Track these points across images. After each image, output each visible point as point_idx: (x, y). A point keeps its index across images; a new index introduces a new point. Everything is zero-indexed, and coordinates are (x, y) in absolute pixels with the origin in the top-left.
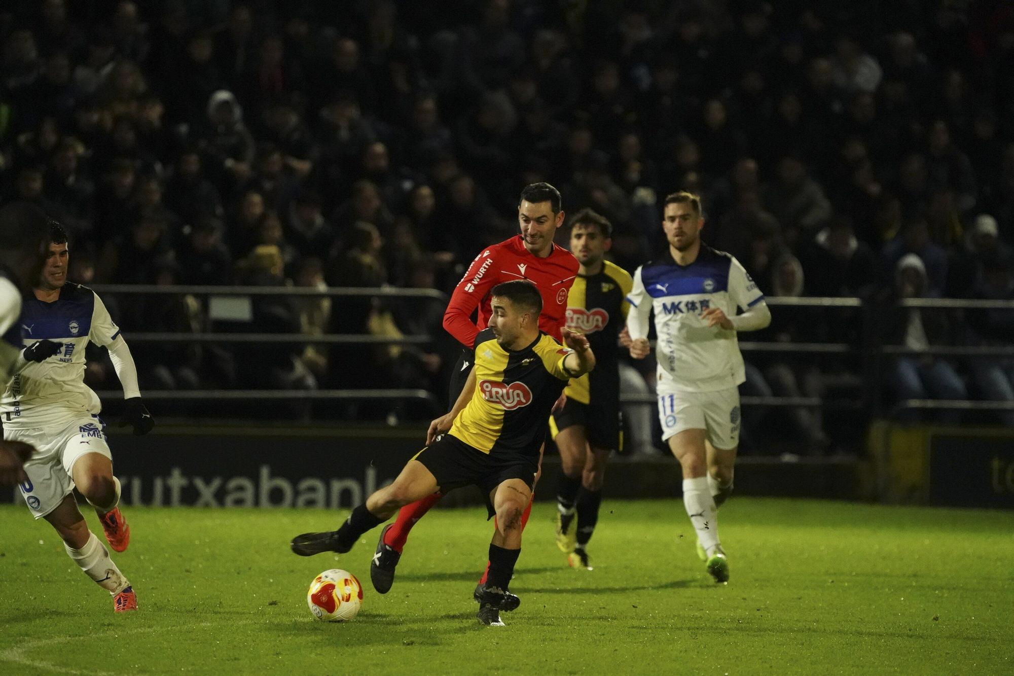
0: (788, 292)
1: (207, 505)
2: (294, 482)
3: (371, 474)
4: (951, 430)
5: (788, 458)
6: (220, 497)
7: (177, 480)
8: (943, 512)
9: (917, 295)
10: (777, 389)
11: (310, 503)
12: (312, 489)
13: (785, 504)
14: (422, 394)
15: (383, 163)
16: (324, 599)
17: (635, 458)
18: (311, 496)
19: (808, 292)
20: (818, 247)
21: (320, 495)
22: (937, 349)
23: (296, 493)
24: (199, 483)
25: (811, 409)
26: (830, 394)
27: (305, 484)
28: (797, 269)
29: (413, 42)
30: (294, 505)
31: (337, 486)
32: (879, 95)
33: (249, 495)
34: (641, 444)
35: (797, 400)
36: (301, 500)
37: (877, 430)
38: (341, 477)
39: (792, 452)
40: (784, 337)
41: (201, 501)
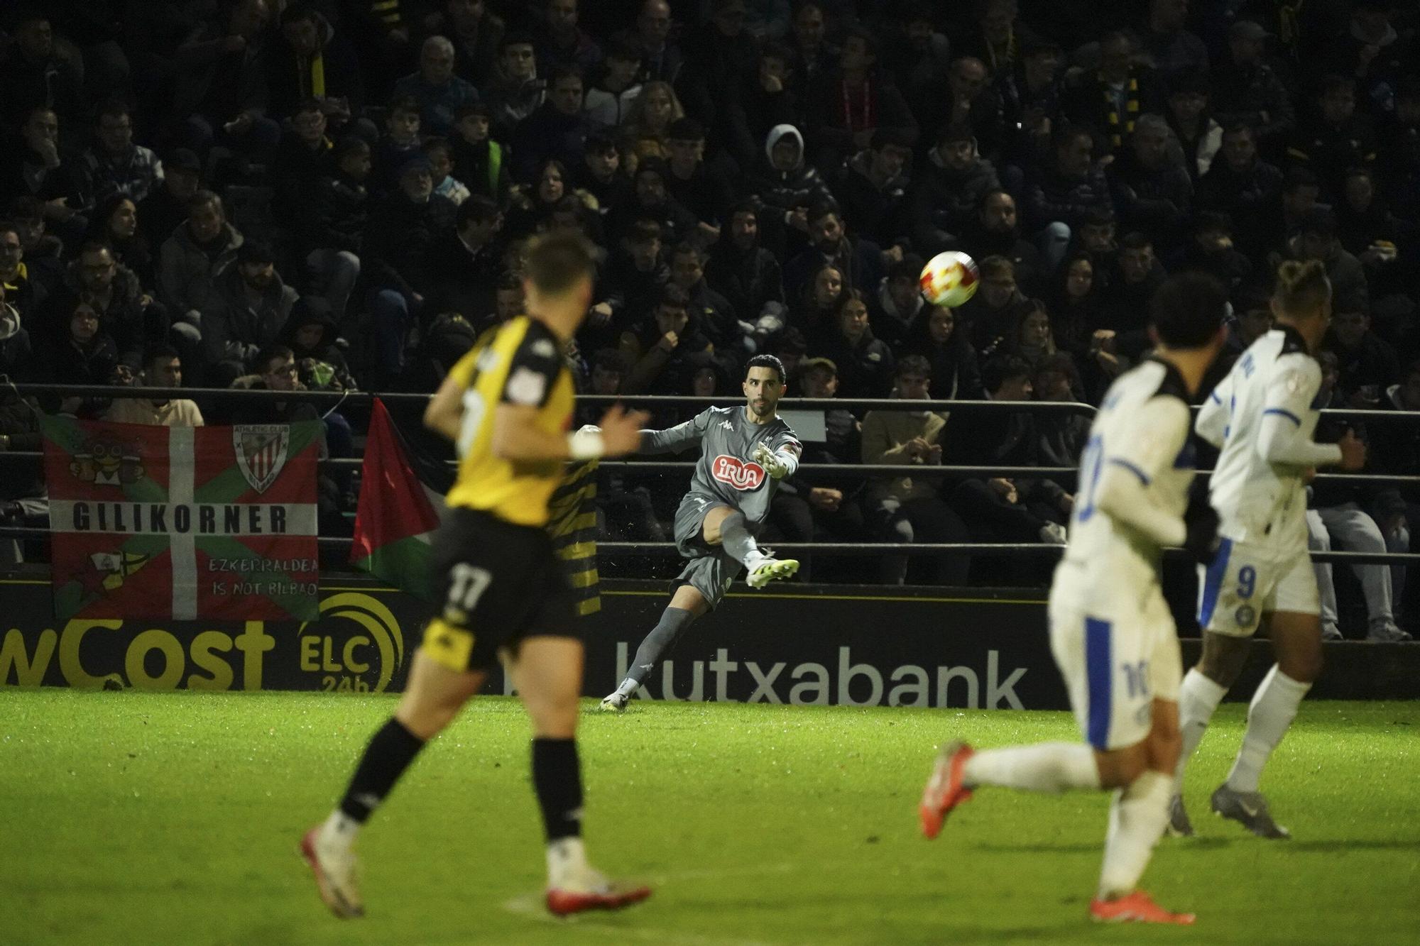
1: (764, 699)
2: (886, 670)
3: (993, 659)
6: (783, 689)
7: (723, 665)
11: (908, 699)
12: (911, 679)
18: (910, 688)
21: (922, 688)
23: (889, 685)
24: (753, 667)
27: (901, 672)
30: (884, 702)
31: (945, 674)
33: (823, 686)
36: (895, 694)
38: (951, 661)
41: (757, 695)
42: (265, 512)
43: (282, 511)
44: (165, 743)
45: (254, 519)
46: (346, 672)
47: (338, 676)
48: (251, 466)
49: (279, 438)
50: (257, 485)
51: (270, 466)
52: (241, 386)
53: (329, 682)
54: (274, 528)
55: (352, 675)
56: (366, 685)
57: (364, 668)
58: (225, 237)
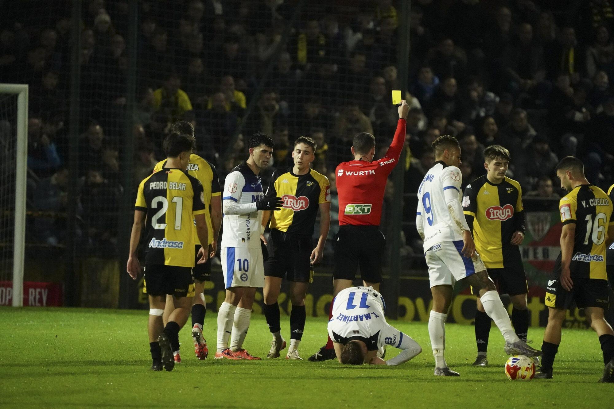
42: (540, 251)
43: (548, 250)
44: (495, 348)
45: (535, 254)
46: (576, 321)
47: (573, 322)
48: (534, 230)
49: (546, 218)
50: (537, 238)
51: (543, 230)
52: (530, 195)
53: (569, 325)
54: (544, 256)
55: (579, 322)
56: (585, 326)
57: (583, 319)
58: (527, 130)
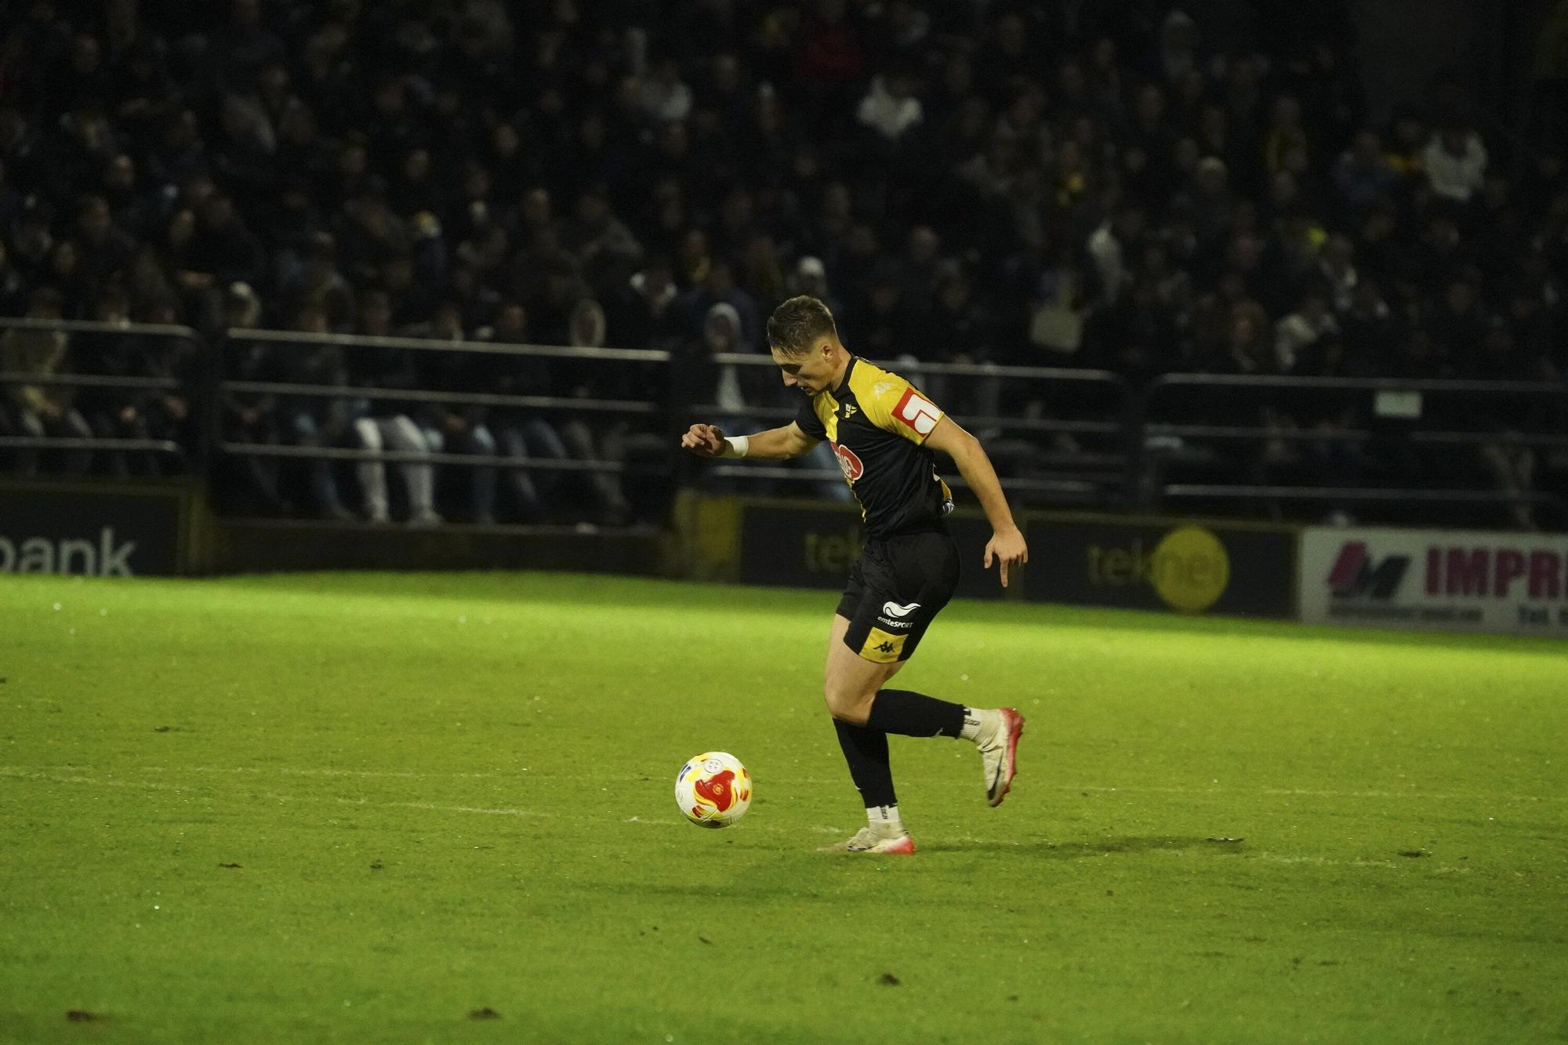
0: (588, 341)
2: (17, 544)
3: (107, 536)
4: (767, 502)
5: (585, 529)
8: (755, 592)
9: (730, 349)
10: (573, 451)
11: (36, 568)
12: (38, 551)
13: (578, 581)
14: (169, 446)
15: (128, 179)
16: (718, 789)
17: (413, 524)
18: (35, 559)
19: (611, 342)
20: (633, 291)
21: (47, 558)
22: (753, 410)
23: (19, 556)
25: (610, 473)
26: (634, 458)
27: (30, 545)
28: (598, 319)
29: (160, 45)
31: (67, 549)
32: (690, 124)
34: (420, 509)
35: (592, 463)
36: (25, 563)
37: (684, 502)
38: (73, 537)
39: (590, 521)
40: (582, 391)
